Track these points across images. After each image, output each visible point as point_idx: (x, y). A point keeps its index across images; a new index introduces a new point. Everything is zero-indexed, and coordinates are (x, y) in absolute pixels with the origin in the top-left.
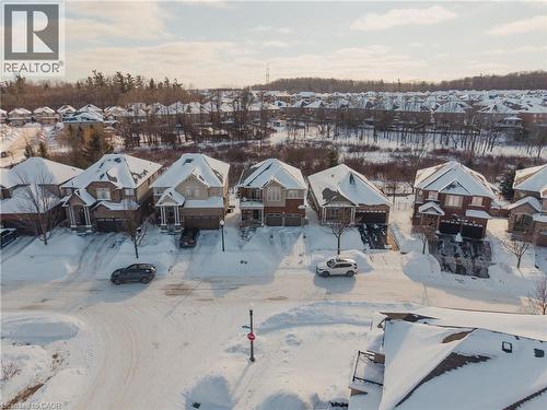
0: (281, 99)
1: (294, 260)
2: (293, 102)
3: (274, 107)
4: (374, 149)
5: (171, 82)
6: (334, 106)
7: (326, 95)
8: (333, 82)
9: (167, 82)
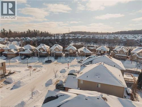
0: (72, 36)
1: (74, 61)
2: (75, 37)
3: (71, 38)
4: (93, 47)
5: (46, 32)
6: (85, 38)
7: (83, 35)
8: (85, 32)
9: (45, 32)
